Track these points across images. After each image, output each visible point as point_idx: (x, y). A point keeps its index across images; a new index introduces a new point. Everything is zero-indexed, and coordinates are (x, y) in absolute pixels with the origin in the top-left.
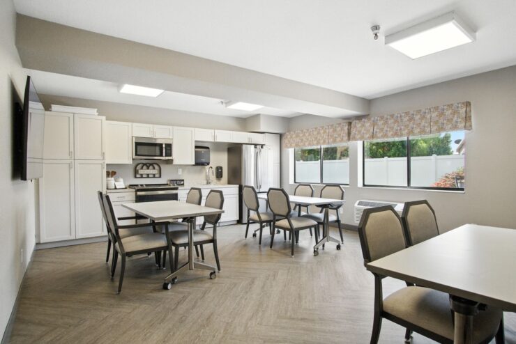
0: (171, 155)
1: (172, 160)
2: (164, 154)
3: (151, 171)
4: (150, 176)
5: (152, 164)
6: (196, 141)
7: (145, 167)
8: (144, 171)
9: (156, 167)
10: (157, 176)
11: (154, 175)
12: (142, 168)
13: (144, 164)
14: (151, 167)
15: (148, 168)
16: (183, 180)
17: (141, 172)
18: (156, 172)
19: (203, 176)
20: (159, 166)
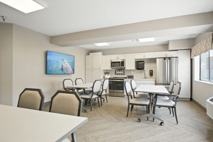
0: (124, 66)
1: (125, 68)
2: (121, 66)
3: (121, 72)
4: (120, 74)
5: (121, 70)
6: (135, 59)
7: (119, 71)
8: (119, 72)
9: (123, 71)
10: (123, 74)
11: (122, 74)
12: (118, 71)
13: (118, 70)
14: (121, 71)
15: (120, 71)
16: (133, 76)
17: (117, 72)
18: (122, 72)
19: (143, 74)
20: (124, 70)
